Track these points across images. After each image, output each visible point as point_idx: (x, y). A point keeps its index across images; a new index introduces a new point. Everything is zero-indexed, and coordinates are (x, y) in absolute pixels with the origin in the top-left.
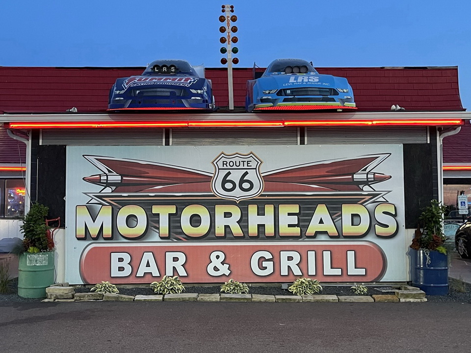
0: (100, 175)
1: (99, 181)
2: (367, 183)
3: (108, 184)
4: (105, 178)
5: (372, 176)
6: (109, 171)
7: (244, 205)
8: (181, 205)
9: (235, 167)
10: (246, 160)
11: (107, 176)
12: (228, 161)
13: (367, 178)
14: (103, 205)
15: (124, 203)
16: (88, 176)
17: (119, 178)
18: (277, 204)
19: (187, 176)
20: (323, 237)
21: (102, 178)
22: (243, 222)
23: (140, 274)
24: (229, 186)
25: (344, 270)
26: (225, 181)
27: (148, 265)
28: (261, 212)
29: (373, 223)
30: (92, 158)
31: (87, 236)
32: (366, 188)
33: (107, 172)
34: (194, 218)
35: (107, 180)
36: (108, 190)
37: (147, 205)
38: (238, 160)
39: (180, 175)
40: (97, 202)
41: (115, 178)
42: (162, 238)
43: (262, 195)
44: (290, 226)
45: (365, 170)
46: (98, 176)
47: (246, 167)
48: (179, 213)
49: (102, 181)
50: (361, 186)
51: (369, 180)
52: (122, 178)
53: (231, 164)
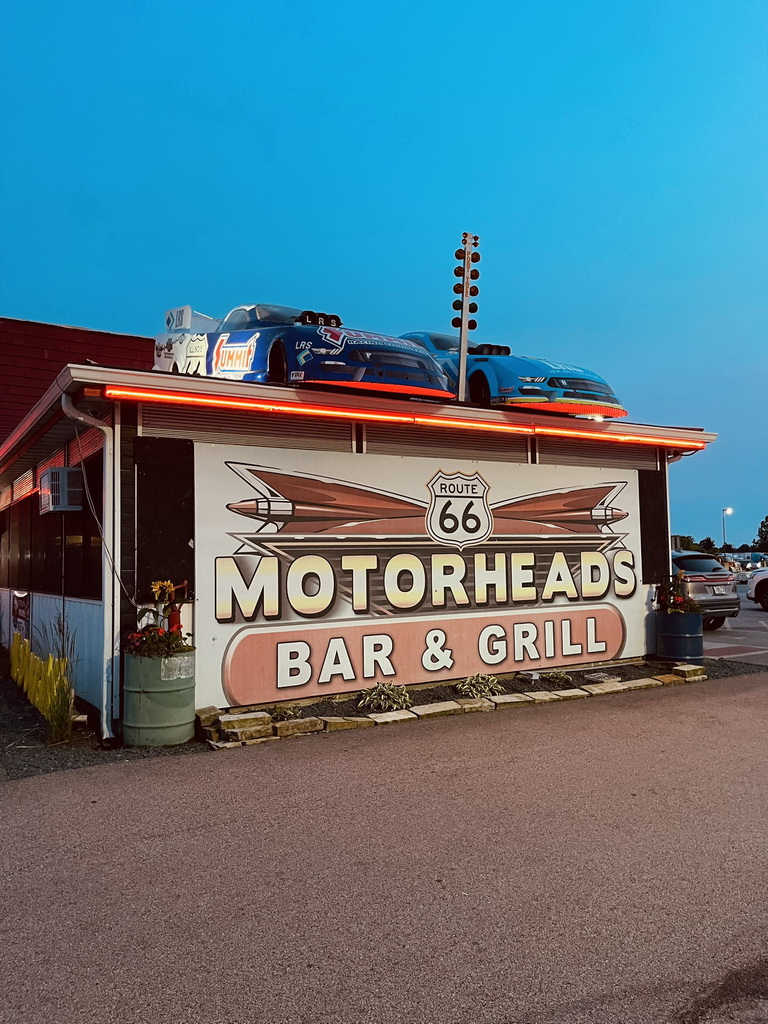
0: (256, 500)
1: (255, 511)
2: (605, 522)
3: (271, 518)
4: (265, 505)
5: (610, 512)
6: (273, 494)
7: (468, 554)
8: (385, 554)
9: (456, 494)
10: (471, 483)
12: (448, 483)
13: (606, 516)
14: (263, 556)
15: (298, 553)
16: (235, 501)
17: (289, 506)
18: (508, 551)
19: (392, 506)
20: (560, 601)
21: (261, 506)
22: (468, 581)
23: (325, 678)
24: (449, 523)
25: (584, 646)
26: (444, 516)
27: (337, 661)
28: (490, 566)
29: (613, 578)
30: (241, 469)
31: (235, 616)
32: (605, 529)
33: (268, 495)
34: (403, 577)
35: (269, 509)
36: (271, 528)
37: (334, 555)
38: (459, 482)
39: (382, 505)
40: (253, 550)
41: (282, 507)
42: (357, 612)
43: (491, 539)
44: (525, 585)
45: (603, 504)
46: (254, 502)
47: (470, 494)
48: (382, 568)
49: (260, 512)
50: (600, 526)
51: (608, 517)
52: (293, 507)
53: (452, 488)
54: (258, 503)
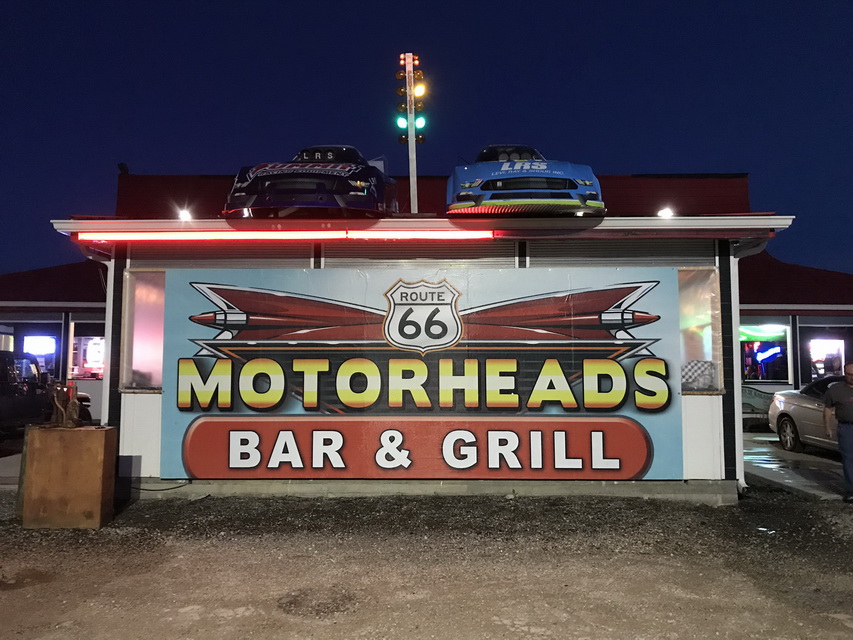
0: (214, 313)
1: (213, 322)
2: (622, 326)
3: (226, 326)
4: (222, 317)
5: (630, 316)
6: (229, 307)
7: (432, 360)
8: (337, 359)
10: (437, 291)
11: (226, 314)
12: (409, 292)
13: (623, 319)
14: (219, 358)
15: (251, 356)
16: (197, 313)
17: (243, 317)
18: (483, 357)
19: (345, 314)
20: (554, 411)
21: (218, 317)
22: (432, 386)
23: (274, 463)
24: (410, 330)
25: (587, 460)
26: (404, 323)
27: (286, 451)
28: (458, 371)
29: (631, 390)
30: (204, 287)
31: (194, 406)
32: (621, 335)
33: (225, 308)
34: (357, 379)
35: (226, 319)
36: (227, 335)
37: (286, 359)
38: (423, 290)
39: (334, 313)
40: (210, 353)
41: (239, 317)
42: (307, 409)
43: (459, 345)
44: (503, 392)
45: (619, 306)
46: (212, 314)
47: (436, 301)
48: (333, 371)
49: (217, 322)
50: (613, 332)
51: (626, 321)
52: (247, 317)
53: (414, 297)
54: (215, 314)
